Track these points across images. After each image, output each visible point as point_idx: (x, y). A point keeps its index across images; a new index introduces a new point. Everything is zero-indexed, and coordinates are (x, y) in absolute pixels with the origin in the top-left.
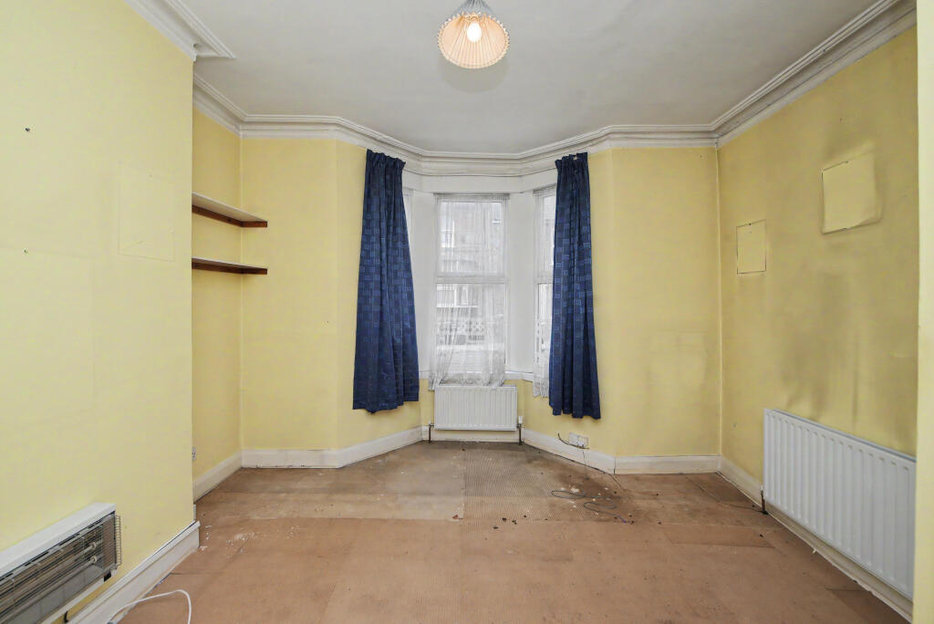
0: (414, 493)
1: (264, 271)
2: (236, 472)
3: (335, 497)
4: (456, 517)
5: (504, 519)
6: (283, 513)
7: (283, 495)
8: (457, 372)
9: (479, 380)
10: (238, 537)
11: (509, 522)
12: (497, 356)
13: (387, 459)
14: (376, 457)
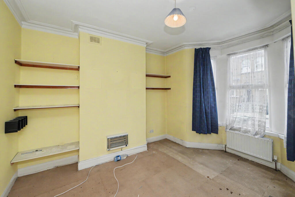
0: (202, 164)
1: (170, 89)
2: (165, 139)
3: (179, 154)
4: (208, 177)
5: (228, 189)
6: (165, 152)
7: (169, 148)
8: (239, 127)
9: (249, 132)
10: (154, 152)
11: (229, 191)
12: (260, 123)
13: (204, 151)
14: (200, 149)
